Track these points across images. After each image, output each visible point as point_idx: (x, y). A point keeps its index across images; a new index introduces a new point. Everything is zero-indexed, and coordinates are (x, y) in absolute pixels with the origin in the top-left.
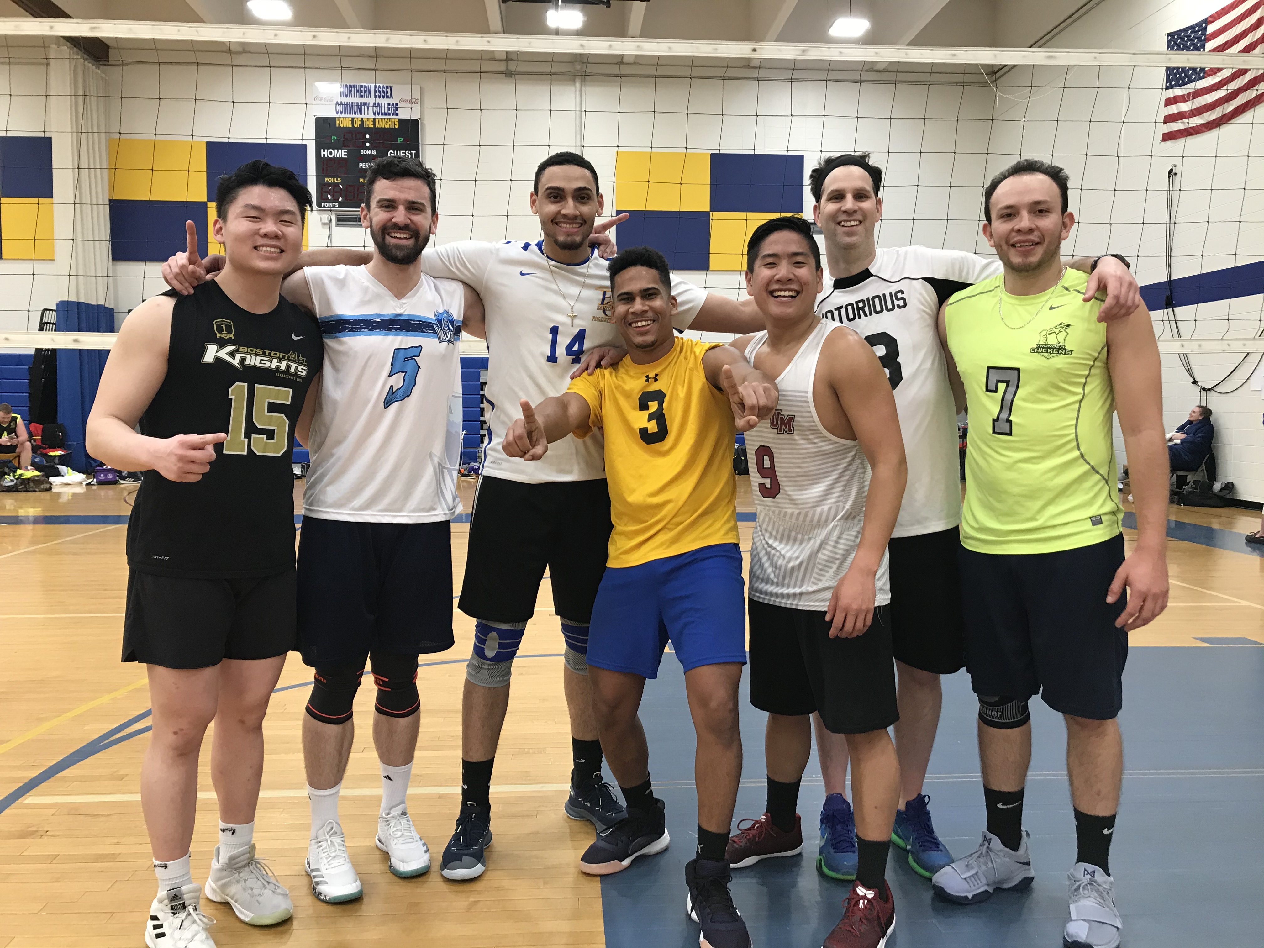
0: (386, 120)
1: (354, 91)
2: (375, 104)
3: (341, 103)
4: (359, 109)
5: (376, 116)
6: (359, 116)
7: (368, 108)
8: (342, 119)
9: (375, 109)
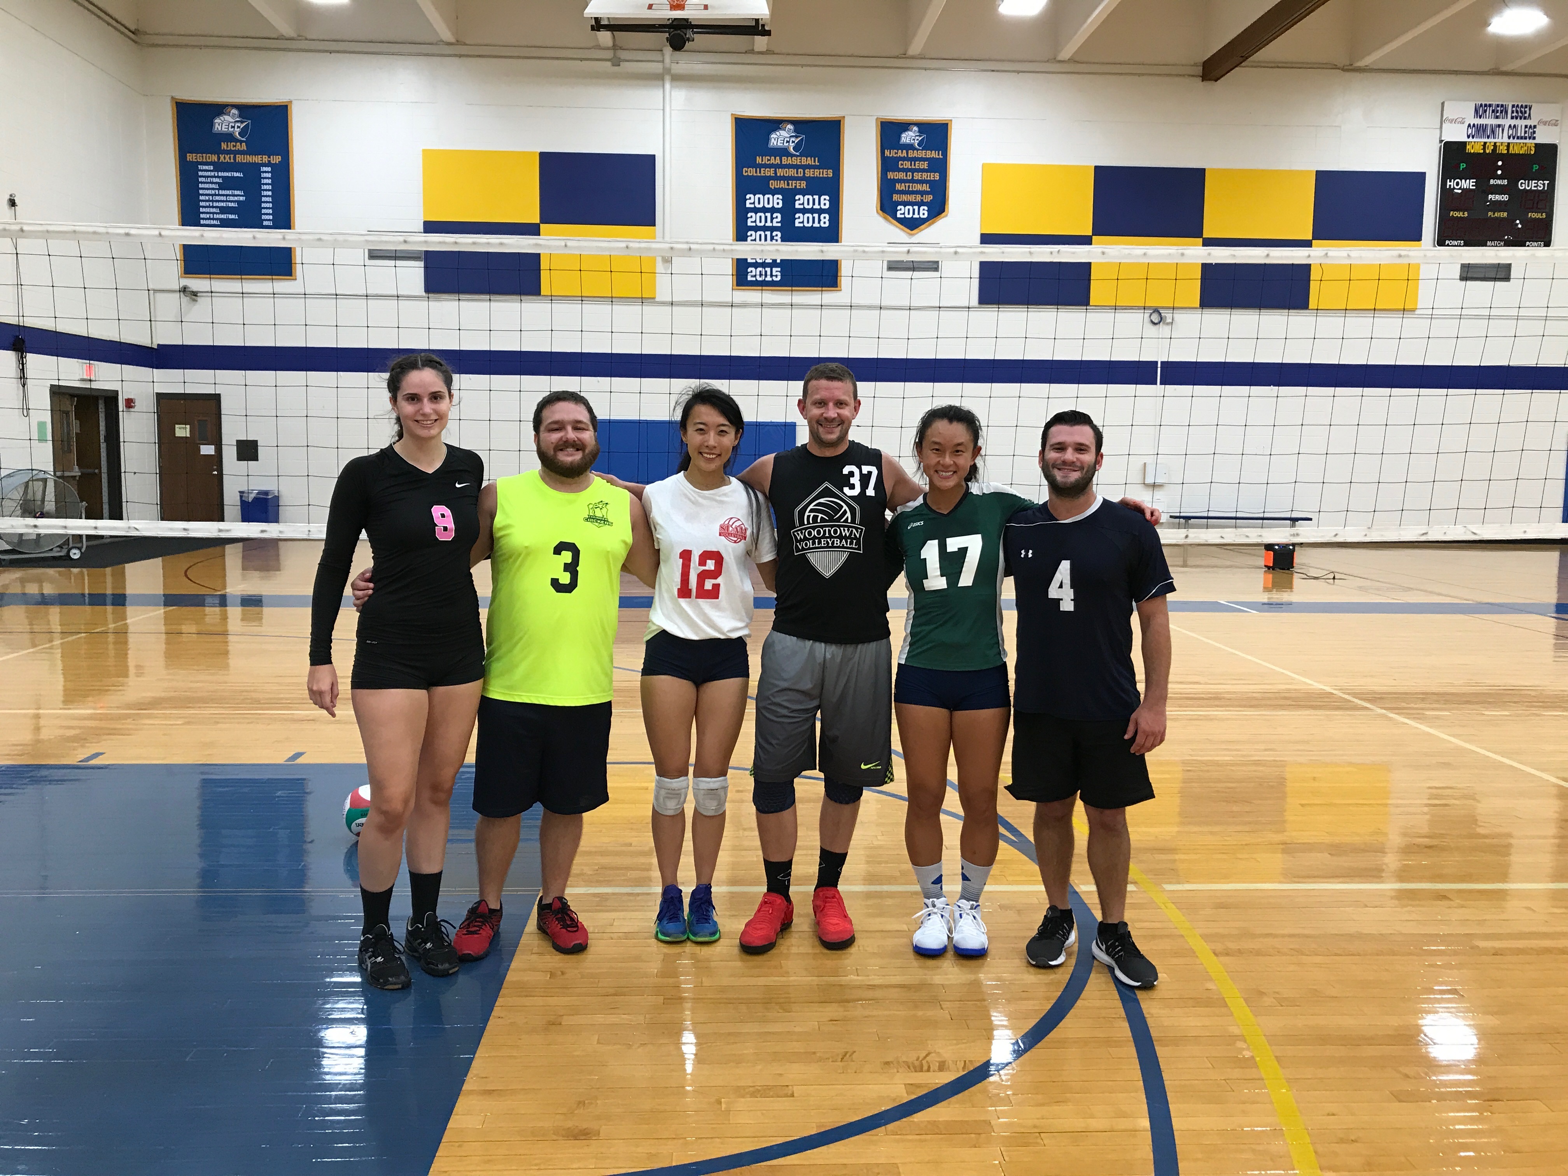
0: (1522, 144)
1: (1488, 110)
2: (1510, 126)
3: (1474, 125)
4: (1493, 132)
5: (1511, 140)
6: (1492, 140)
7: (1503, 130)
8: (1473, 143)
9: (1511, 132)
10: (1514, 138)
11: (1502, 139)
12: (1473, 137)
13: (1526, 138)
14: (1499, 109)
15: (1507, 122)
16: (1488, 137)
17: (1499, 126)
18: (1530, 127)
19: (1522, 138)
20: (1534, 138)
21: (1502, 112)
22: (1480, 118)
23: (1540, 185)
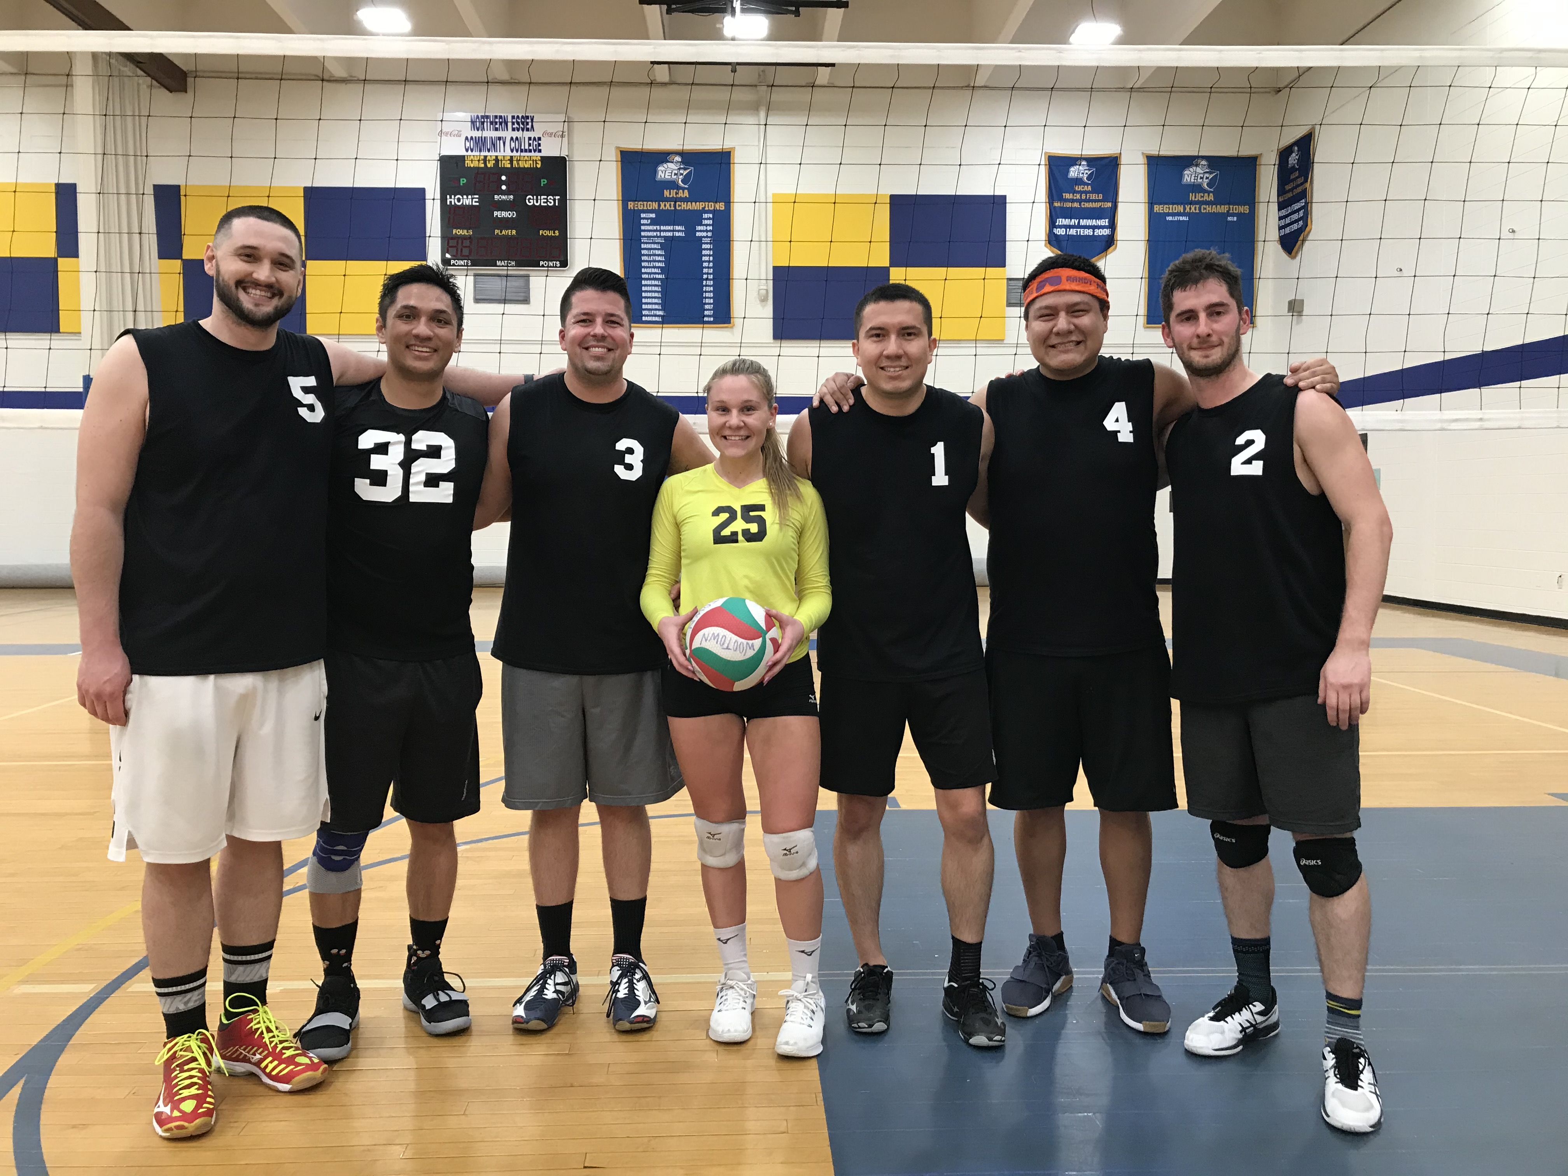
0: (526, 158)
1: (487, 122)
2: (512, 139)
3: (472, 138)
4: (494, 145)
5: (514, 153)
6: (493, 154)
7: (504, 144)
8: (472, 157)
9: (513, 145)
10: (517, 151)
11: (505, 152)
12: (472, 151)
13: (530, 151)
14: (497, 120)
15: (508, 134)
16: (489, 151)
17: (500, 139)
18: (535, 138)
19: (526, 151)
20: (540, 151)
21: (501, 123)
22: (478, 130)
23: (552, 201)
